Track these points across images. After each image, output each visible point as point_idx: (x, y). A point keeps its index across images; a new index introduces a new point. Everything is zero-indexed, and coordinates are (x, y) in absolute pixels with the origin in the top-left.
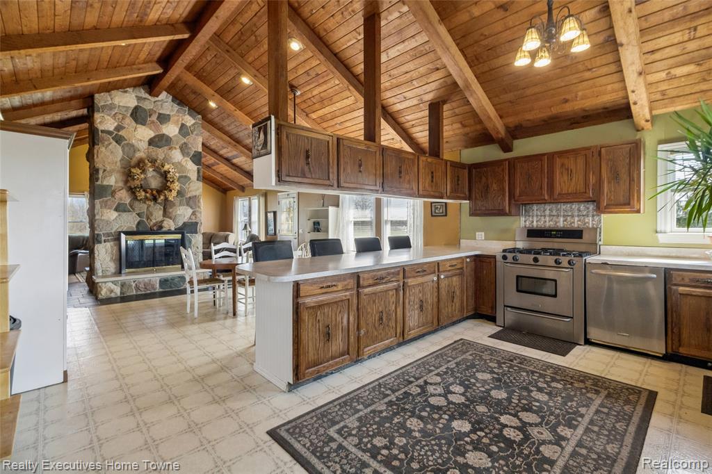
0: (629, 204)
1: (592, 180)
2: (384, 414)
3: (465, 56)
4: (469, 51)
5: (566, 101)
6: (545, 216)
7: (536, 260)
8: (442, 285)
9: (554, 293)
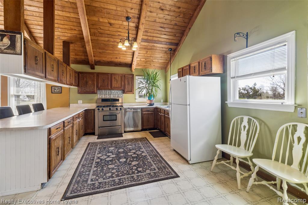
0: (132, 91)
1: (123, 84)
2: (99, 170)
3: (90, 32)
4: (92, 30)
5: (117, 58)
6: (107, 94)
7: (110, 109)
8: (80, 123)
9: (116, 119)
